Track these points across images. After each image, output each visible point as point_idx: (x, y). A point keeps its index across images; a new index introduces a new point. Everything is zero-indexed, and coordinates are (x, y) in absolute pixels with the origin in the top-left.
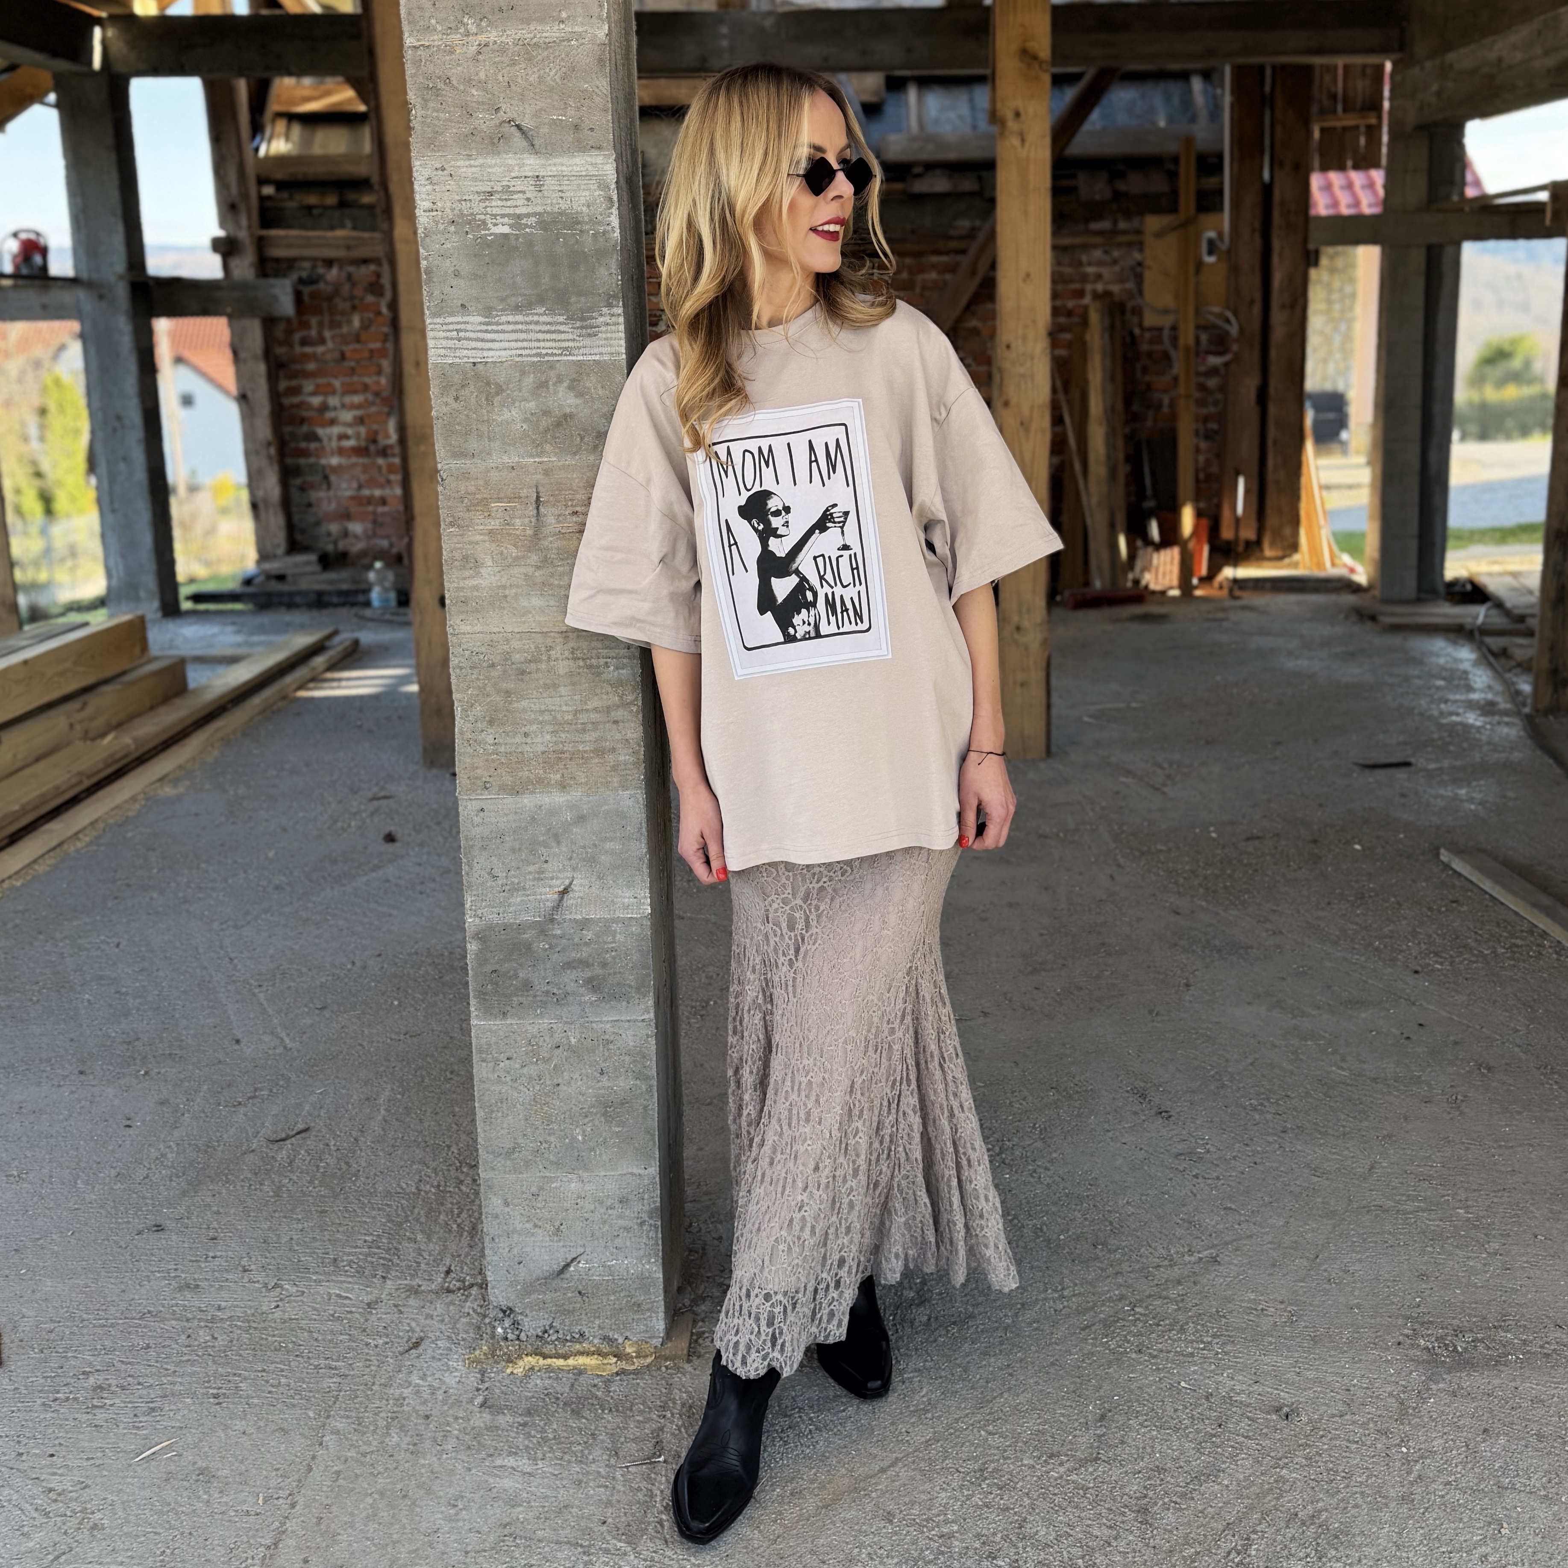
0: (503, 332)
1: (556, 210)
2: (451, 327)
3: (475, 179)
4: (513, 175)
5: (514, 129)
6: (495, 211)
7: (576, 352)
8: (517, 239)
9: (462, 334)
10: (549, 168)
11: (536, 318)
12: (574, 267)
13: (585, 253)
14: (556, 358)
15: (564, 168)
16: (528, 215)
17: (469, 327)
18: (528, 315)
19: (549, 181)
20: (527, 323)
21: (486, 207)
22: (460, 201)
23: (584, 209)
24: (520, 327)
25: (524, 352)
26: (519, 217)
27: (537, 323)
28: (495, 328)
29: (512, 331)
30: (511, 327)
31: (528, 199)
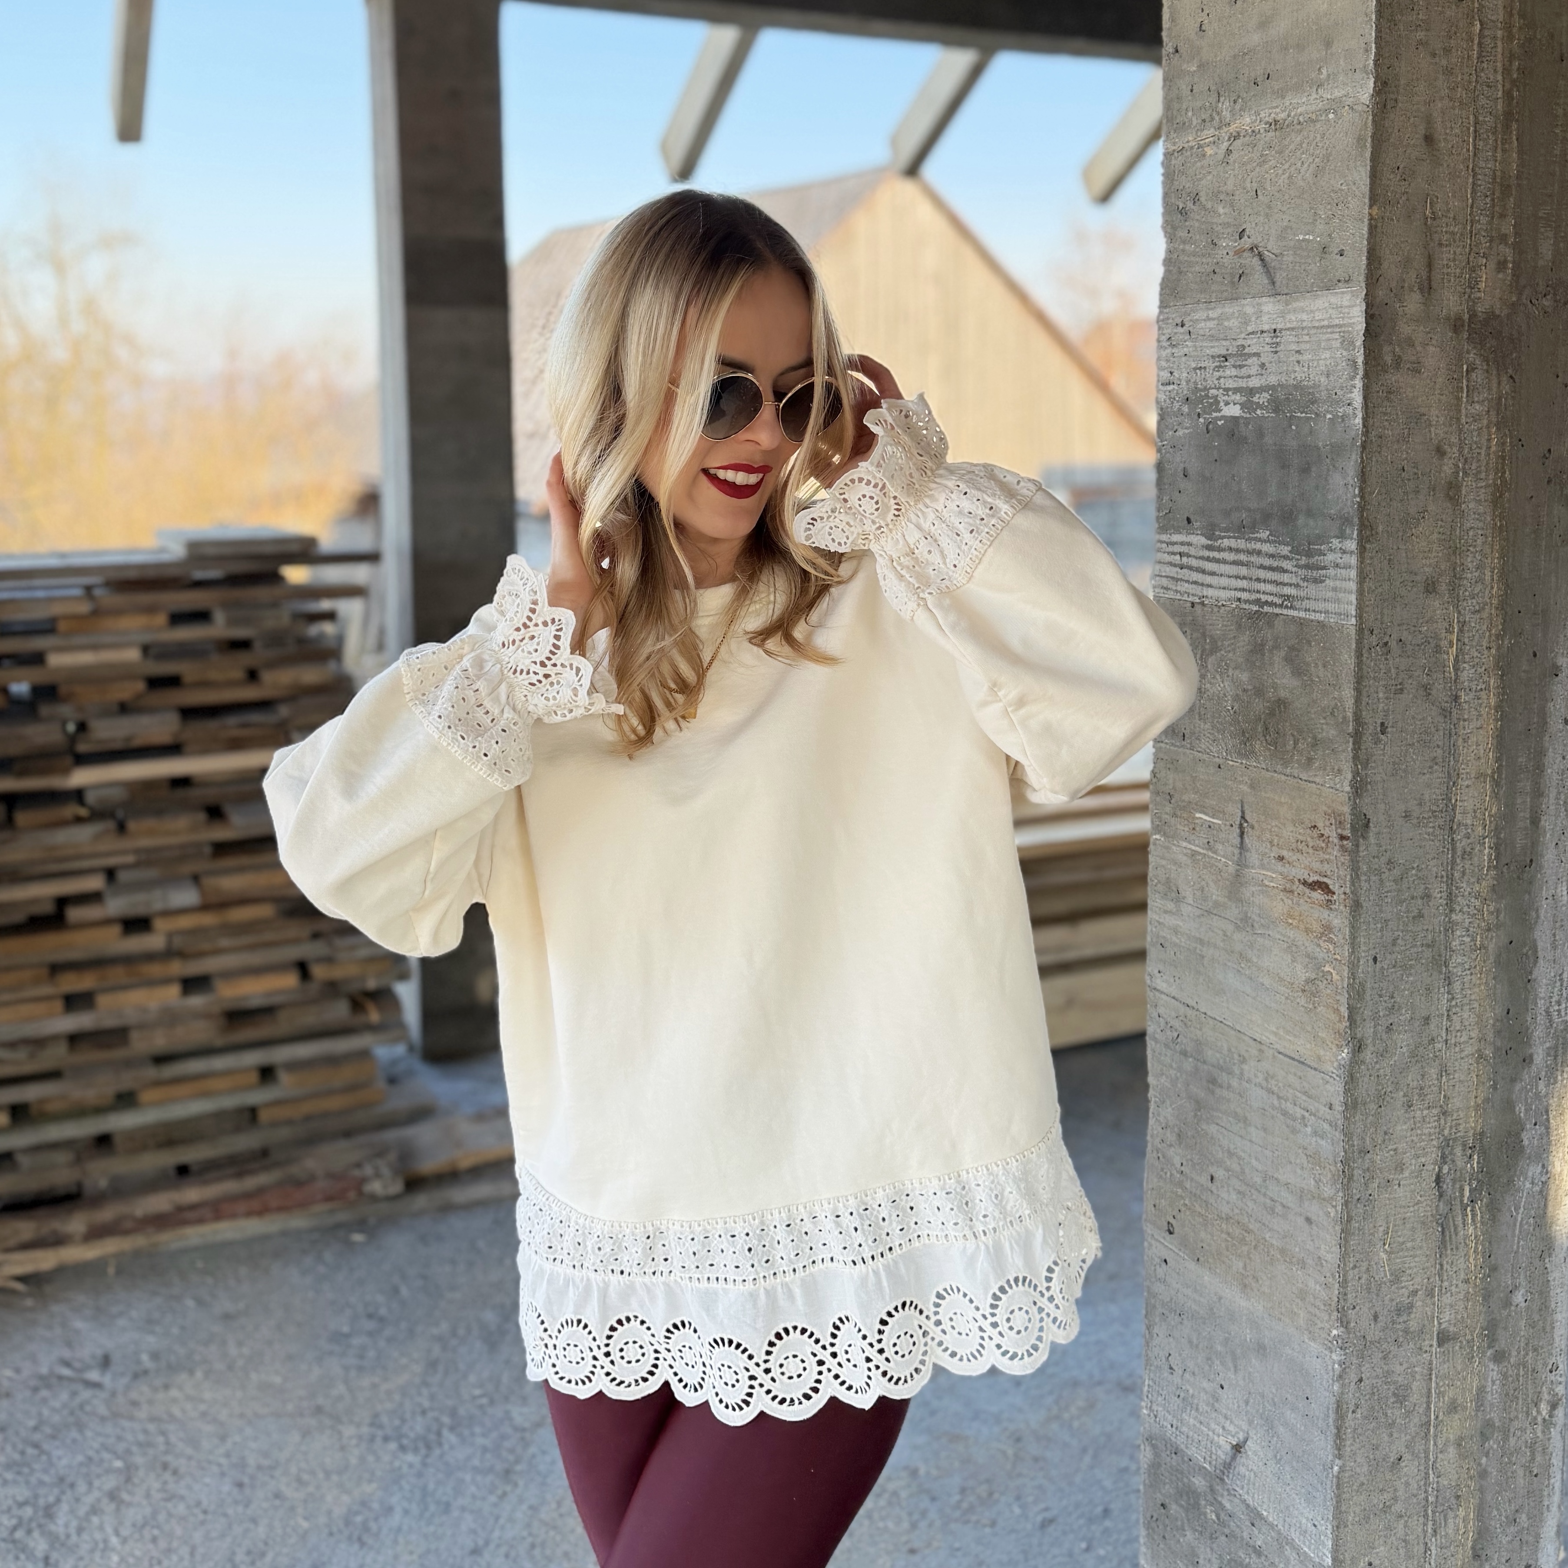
0: (1224, 562)
1: (1292, 382)
2: (1177, 549)
3: (1213, 338)
4: (1250, 329)
5: (1256, 261)
6: (1231, 384)
7: (1297, 604)
8: (1247, 425)
9: (1185, 560)
10: (1288, 317)
11: (1258, 546)
12: (1305, 470)
13: (1319, 449)
14: (1277, 611)
15: (1304, 316)
16: (1262, 389)
17: (1192, 552)
18: (1250, 540)
19: (1288, 338)
20: (1250, 552)
21: (1218, 379)
22: (1195, 369)
23: (1323, 379)
24: (1243, 557)
25: (1244, 596)
26: (1251, 391)
27: (1259, 553)
28: (1215, 554)
29: (1235, 563)
30: (1231, 557)
31: (1263, 365)
